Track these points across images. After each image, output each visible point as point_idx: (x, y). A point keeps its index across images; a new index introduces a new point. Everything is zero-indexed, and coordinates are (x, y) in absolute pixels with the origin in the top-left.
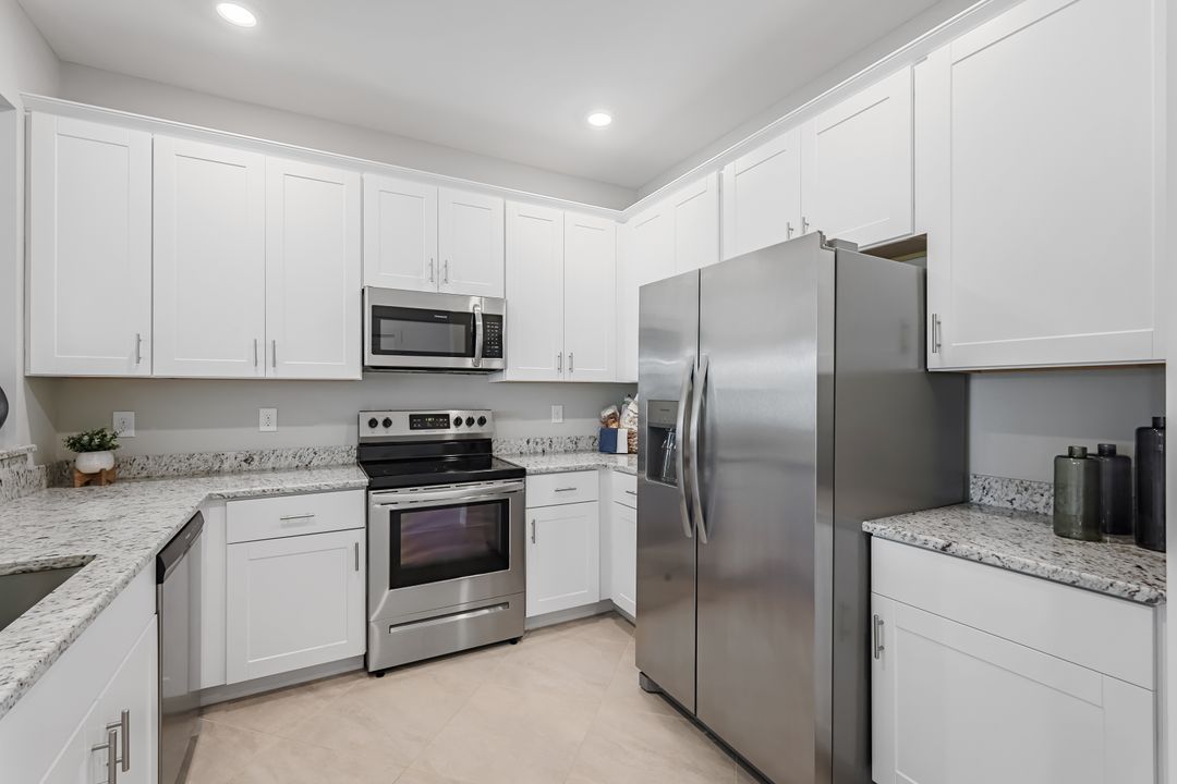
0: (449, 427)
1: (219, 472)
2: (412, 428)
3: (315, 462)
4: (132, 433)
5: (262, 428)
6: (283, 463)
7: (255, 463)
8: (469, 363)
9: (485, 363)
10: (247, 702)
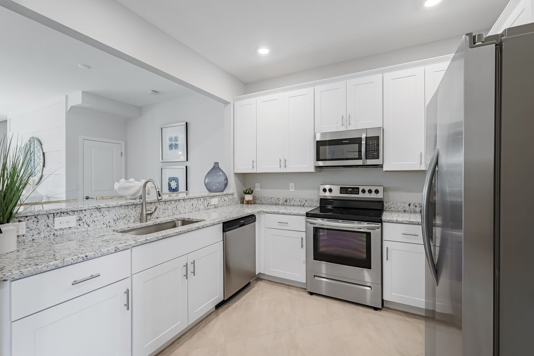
0: (358, 194)
1: (278, 204)
2: (341, 193)
3: (306, 204)
4: (259, 190)
5: (291, 190)
6: (296, 203)
7: (288, 202)
8: (360, 162)
9: (370, 162)
10: (272, 283)
